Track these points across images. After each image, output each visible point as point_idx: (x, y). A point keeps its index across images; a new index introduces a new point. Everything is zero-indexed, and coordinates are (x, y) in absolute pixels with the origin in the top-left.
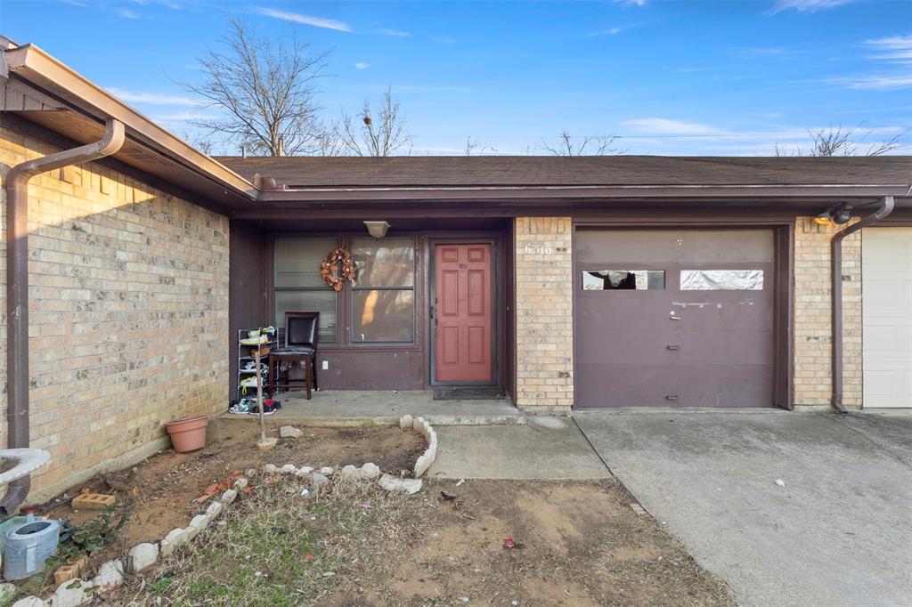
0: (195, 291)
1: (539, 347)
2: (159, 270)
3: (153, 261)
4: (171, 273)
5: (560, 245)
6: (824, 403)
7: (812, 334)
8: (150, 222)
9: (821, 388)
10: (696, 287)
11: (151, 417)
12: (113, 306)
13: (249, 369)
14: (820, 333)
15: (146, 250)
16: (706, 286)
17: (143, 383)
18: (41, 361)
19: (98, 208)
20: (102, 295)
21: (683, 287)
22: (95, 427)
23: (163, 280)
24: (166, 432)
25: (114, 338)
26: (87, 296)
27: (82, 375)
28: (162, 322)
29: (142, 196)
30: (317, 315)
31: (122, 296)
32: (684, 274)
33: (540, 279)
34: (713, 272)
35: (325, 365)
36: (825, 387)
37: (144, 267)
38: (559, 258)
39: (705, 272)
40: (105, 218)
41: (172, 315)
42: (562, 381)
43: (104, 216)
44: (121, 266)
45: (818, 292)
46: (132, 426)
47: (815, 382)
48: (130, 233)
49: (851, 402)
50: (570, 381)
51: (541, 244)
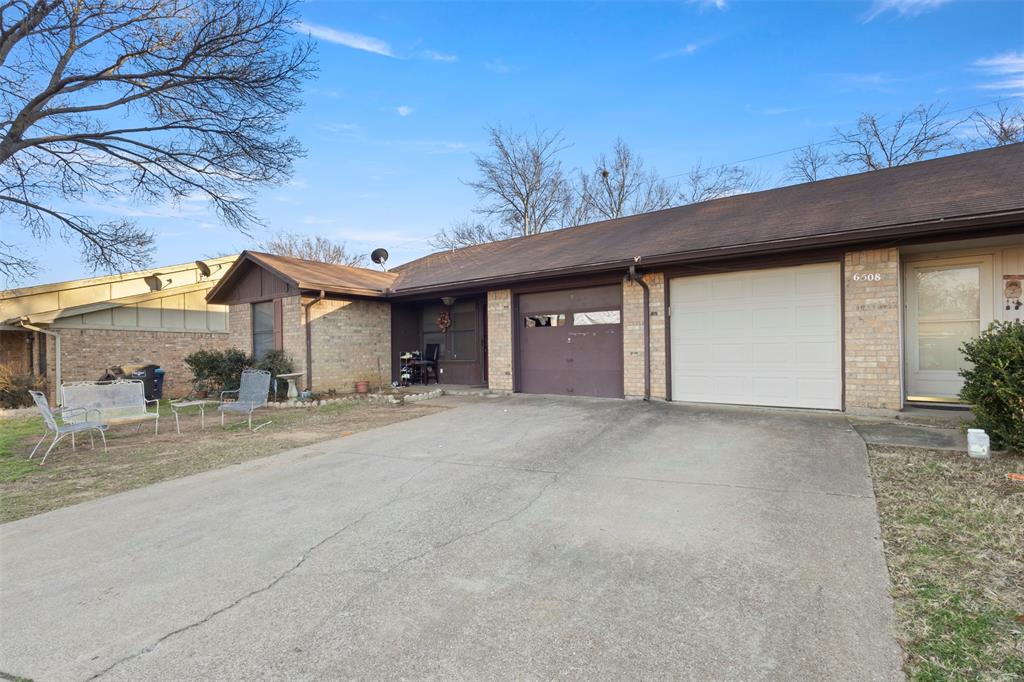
0: (371, 335)
1: (498, 359)
2: (354, 328)
3: (352, 325)
4: (360, 328)
5: (505, 304)
6: (641, 394)
7: (633, 350)
8: (350, 312)
9: (639, 385)
10: (582, 323)
11: (351, 379)
12: (336, 340)
13: (404, 370)
14: (638, 350)
15: (348, 321)
16: (589, 323)
17: (348, 367)
18: (315, 356)
19: (331, 311)
20: (333, 337)
21: (576, 323)
22: (331, 377)
23: (356, 331)
24: (356, 387)
25: (337, 351)
26: (328, 337)
27: (327, 361)
28: (356, 347)
29: (347, 303)
30: (438, 345)
31: (340, 337)
32: (576, 316)
33: (497, 323)
34: (592, 314)
35: (442, 371)
36: (641, 384)
37: (348, 327)
38: (505, 311)
39: (587, 314)
40: (334, 313)
41: (360, 344)
42: (506, 377)
43: (333, 312)
44: (339, 327)
45: (638, 323)
46: (344, 380)
47: (634, 380)
48: (343, 316)
49: (658, 395)
50: (511, 377)
51: (498, 304)
